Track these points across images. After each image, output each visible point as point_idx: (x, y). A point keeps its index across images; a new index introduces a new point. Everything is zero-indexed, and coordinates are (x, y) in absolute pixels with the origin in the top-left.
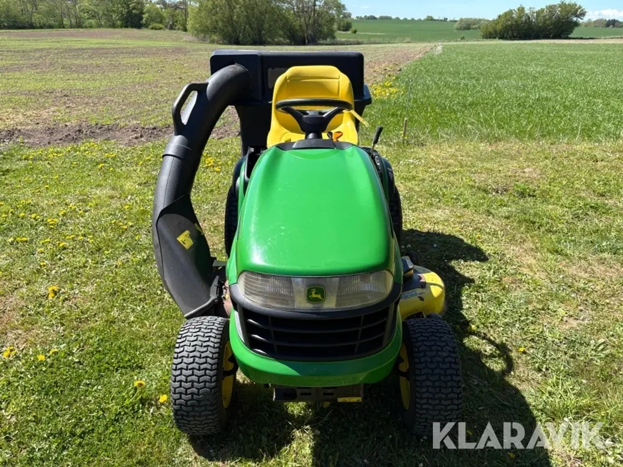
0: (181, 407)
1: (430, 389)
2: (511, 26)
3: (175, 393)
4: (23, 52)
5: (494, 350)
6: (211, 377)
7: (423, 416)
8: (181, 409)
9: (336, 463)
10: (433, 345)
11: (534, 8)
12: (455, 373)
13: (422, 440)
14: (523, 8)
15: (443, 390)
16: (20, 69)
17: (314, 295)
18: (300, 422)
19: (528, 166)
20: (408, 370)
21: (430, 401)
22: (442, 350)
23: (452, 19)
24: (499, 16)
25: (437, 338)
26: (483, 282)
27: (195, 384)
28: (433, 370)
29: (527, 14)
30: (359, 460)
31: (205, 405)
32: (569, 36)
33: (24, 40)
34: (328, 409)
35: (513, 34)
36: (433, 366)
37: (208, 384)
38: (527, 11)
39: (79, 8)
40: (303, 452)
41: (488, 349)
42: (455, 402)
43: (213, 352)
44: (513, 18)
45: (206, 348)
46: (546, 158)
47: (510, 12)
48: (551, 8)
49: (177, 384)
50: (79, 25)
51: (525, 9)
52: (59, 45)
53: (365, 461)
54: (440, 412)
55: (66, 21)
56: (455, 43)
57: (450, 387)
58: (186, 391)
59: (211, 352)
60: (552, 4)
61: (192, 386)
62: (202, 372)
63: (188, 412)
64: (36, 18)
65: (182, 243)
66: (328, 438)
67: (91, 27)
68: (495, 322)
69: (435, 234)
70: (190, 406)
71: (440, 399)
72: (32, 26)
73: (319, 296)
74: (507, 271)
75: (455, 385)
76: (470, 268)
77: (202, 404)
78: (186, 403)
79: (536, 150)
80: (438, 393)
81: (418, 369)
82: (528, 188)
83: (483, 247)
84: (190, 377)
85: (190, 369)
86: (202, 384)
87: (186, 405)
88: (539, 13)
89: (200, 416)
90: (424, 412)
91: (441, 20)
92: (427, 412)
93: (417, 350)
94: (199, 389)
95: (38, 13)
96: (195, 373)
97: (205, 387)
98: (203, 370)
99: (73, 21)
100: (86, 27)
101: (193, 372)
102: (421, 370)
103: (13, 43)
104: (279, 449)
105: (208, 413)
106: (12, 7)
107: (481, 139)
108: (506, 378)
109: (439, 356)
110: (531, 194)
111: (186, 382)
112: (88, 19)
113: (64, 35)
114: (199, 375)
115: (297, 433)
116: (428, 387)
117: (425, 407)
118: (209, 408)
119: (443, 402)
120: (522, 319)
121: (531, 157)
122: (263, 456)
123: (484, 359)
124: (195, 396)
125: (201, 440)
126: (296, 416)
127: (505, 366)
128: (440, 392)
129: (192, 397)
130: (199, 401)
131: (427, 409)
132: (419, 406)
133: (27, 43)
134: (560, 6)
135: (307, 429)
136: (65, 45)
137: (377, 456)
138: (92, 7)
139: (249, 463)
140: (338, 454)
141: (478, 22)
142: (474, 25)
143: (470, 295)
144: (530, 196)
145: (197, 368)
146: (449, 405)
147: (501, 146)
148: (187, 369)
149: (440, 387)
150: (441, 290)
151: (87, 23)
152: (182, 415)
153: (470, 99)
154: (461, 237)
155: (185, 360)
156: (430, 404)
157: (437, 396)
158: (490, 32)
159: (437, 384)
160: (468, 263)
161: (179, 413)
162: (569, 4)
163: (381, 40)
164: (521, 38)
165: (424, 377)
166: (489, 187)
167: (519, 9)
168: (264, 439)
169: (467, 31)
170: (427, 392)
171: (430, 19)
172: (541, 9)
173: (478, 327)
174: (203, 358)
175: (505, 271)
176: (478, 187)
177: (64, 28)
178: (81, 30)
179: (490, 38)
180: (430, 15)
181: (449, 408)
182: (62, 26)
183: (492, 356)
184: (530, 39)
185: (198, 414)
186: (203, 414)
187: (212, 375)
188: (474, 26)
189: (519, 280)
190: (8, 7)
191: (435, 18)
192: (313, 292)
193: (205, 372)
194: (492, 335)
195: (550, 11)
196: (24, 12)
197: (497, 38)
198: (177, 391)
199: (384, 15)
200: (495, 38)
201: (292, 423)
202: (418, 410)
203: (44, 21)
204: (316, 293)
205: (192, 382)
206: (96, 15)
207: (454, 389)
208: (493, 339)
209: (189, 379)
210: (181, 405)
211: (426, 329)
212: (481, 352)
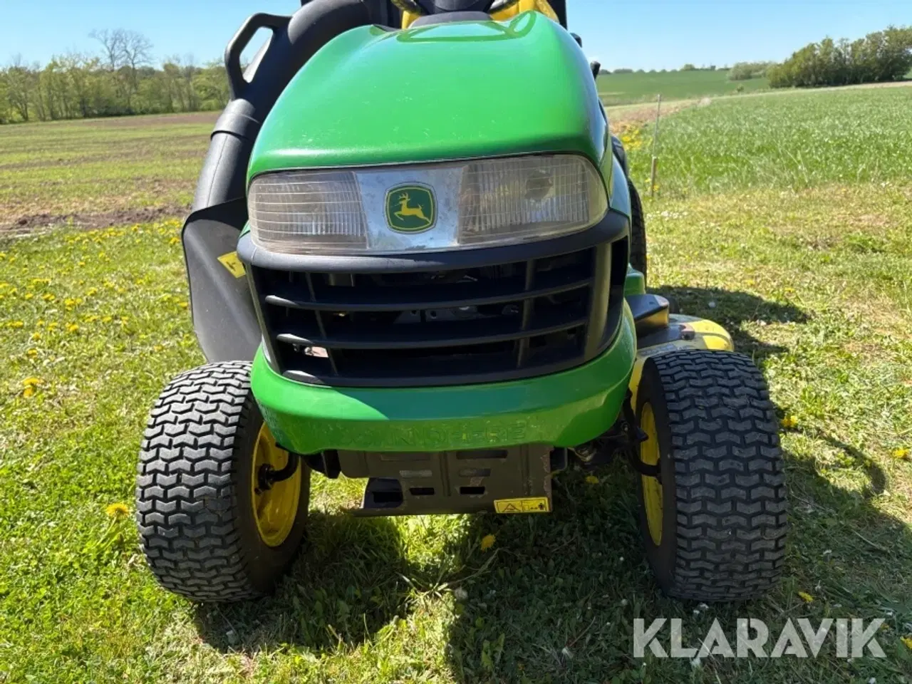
0: (156, 530)
1: (709, 479)
2: (814, 67)
3: (143, 499)
4: (114, 142)
5: (842, 456)
6: (220, 462)
7: (695, 544)
8: (155, 534)
9: (498, 657)
10: (711, 386)
11: (847, 40)
12: (766, 440)
13: (697, 612)
14: (830, 41)
15: (740, 480)
16: (103, 158)
17: (406, 211)
18: (427, 578)
19: (866, 213)
20: (659, 461)
21: (710, 507)
22: (733, 395)
23: (722, 67)
24: (795, 55)
25: (719, 373)
26: (805, 350)
27: (185, 476)
28: (713, 434)
29: (836, 49)
30: (550, 651)
31: (207, 525)
32: (905, 77)
33: (118, 130)
34: (490, 551)
35: (816, 78)
36: (713, 426)
37: (211, 478)
38: (836, 45)
39: (194, 84)
40: (428, 635)
41: (829, 454)
42: (770, 507)
43: (229, 412)
44: (814, 56)
45: (215, 404)
46: (895, 203)
47: (812, 47)
48: (875, 38)
49: (149, 479)
50: (194, 108)
51: (834, 42)
52: (164, 134)
53: (565, 651)
54: (734, 532)
55: (175, 104)
56: (729, 97)
57: (756, 472)
58: (165, 493)
59: (224, 413)
60: (875, 31)
61: (179, 482)
62: (201, 452)
63: (170, 541)
64: (136, 102)
65: (228, 267)
66: (484, 605)
67: (210, 109)
68: (837, 410)
69: (711, 290)
70: (173, 526)
71: (734, 501)
72: (130, 113)
73: (418, 212)
74: (850, 334)
75: (769, 466)
76: (778, 332)
77: (199, 520)
78: (166, 519)
79: (877, 193)
80: (727, 486)
81: (678, 435)
82: (870, 240)
83: (800, 305)
84: (174, 463)
85: (176, 446)
86: (200, 478)
87: (166, 525)
88: (855, 46)
89: (197, 550)
90: (698, 532)
91: (707, 70)
92: (704, 532)
93: (673, 397)
94: (192, 488)
95: (138, 94)
96: (185, 454)
97: (205, 483)
98: (202, 446)
99: (186, 103)
100: (203, 110)
101: (181, 452)
102: (684, 436)
103: (104, 134)
104: (374, 630)
105: (213, 542)
106: (104, 88)
107: (782, 186)
108: (875, 503)
109: (726, 406)
110: (876, 247)
111: (166, 473)
112: (207, 98)
113: (174, 122)
114: (193, 457)
115: (421, 598)
116: (702, 472)
117: (697, 520)
118: (214, 530)
119: (741, 507)
120: (894, 402)
121: (869, 201)
122: (336, 641)
123: (824, 470)
124: (184, 504)
125: (215, 613)
126: (422, 569)
127: (868, 482)
128: (733, 484)
129: (178, 504)
130: (192, 514)
131: (704, 527)
132: (683, 520)
133: (120, 133)
134: (887, 33)
135: (442, 592)
136: (173, 133)
137: (592, 642)
138: (212, 84)
139: (305, 657)
140: (503, 637)
141: (762, 67)
142: (757, 71)
143: (783, 370)
144: (874, 251)
145: (191, 443)
146: (755, 515)
147: (816, 192)
148: (169, 447)
149: (733, 473)
150: (726, 342)
151: (204, 104)
152: (160, 549)
153: (758, 143)
154: (757, 294)
155: (168, 428)
156: (711, 514)
157: (725, 494)
158: (781, 79)
159: (723, 465)
160: (775, 326)
161: (153, 543)
162: (902, 30)
163: (618, 100)
164: (829, 84)
165: (694, 452)
166: (801, 240)
167: (823, 42)
168: (344, 606)
169: (746, 81)
170: (702, 484)
171: (690, 69)
172: (860, 40)
173: (803, 419)
174: (206, 423)
175: (847, 334)
176: (780, 240)
177: (173, 112)
178: (196, 114)
179: (781, 87)
180: (689, 63)
181: (755, 522)
182: (170, 110)
183: (838, 465)
184: (844, 84)
185: (191, 545)
186: (202, 544)
187: (221, 458)
188: (756, 74)
189: (876, 345)
190: (99, 87)
191: (698, 66)
192: (404, 203)
193: (208, 452)
194: (834, 431)
195: (873, 43)
196: (119, 94)
197: (794, 87)
198: (147, 493)
199: (621, 67)
200: (789, 86)
201: (410, 579)
202: (682, 530)
203: (146, 104)
204: (410, 205)
205: (179, 472)
206: (216, 92)
207: (766, 477)
208: (837, 439)
209: (173, 466)
210: (155, 524)
211: (698, 372)
212: (814, 459)
